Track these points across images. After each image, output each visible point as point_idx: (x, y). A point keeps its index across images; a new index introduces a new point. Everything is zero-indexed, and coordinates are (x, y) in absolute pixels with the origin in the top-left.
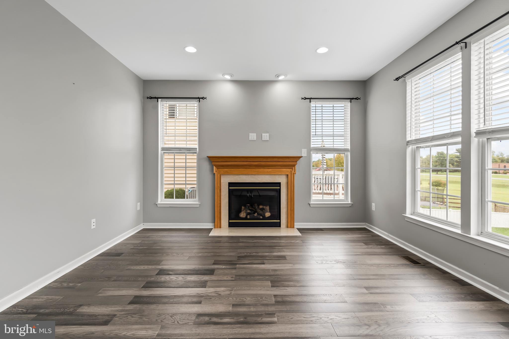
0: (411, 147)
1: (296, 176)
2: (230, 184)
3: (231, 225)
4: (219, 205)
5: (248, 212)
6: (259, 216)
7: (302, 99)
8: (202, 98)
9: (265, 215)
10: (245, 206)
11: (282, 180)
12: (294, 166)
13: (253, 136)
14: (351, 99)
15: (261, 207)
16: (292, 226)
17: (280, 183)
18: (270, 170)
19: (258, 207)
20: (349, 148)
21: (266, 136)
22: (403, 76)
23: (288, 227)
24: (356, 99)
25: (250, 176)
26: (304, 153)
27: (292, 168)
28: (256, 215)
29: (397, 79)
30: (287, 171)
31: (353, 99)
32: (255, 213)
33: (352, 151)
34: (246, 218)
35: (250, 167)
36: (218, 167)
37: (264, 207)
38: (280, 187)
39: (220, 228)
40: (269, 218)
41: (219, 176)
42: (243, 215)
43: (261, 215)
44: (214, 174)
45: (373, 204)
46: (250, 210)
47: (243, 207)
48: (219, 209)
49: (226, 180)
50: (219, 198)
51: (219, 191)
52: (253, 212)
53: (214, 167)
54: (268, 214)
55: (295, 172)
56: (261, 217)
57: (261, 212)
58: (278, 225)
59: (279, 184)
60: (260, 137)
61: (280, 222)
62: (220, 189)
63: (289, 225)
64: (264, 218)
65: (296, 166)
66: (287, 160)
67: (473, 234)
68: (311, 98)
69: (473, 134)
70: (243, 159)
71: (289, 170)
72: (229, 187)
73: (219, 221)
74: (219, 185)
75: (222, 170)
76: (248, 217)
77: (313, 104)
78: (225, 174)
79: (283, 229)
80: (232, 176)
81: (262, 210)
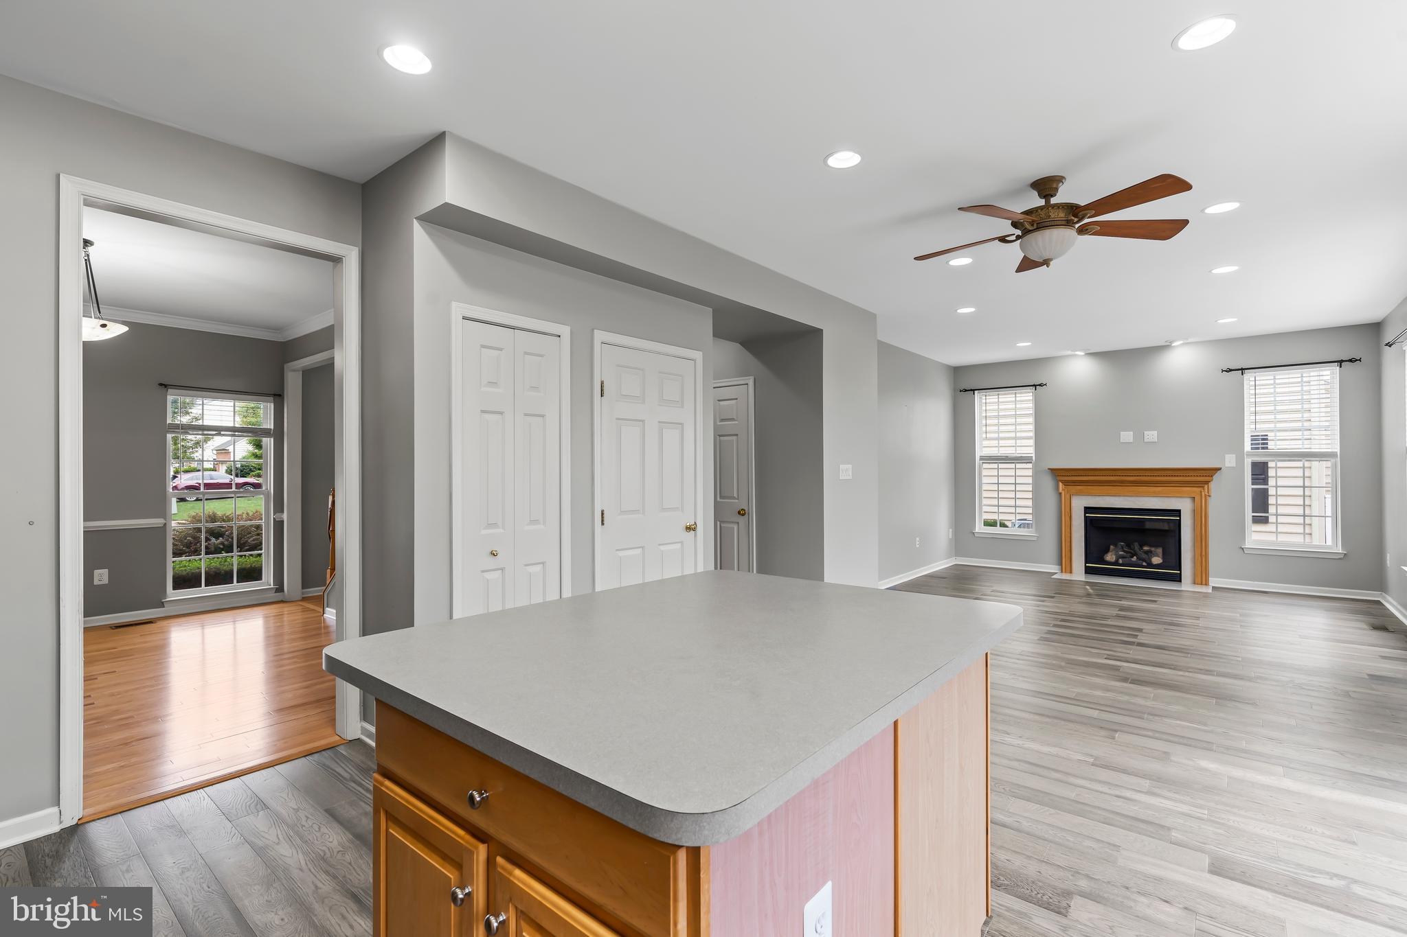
1: (1211, 500)
2: (1087, 510)
3: (1089, 571)
4: (1068, 539)
5: (1121, 555)
6: (1141, 561)
7: (1223, 371)
8: (1040, 385)
9: (1151, 561)
10: (1116, 545)
11: (1184, 505)
12: (1207, 483)
13: (1127, 436)
14: (1341, 362)
15: (1146, 548)
16: (1204, 583)
17: (1179, 511)
18: (1160, 489)
19: (1141, 549)
20: (1338, 450)
21: (1151, 435)
23: (1194, 583)
24: (1350, 361)
26: (1231, 461)
27: (1203, 487)
28: (1134, 559)
29: (1388, 345)
30: (1193, 491)
32: (1132, 557)
33: (1344, 456)
34: (1116, 563)
35: (1122, 483)
36: (1066, 483)
37: (1153, 549)
38: (1179, 516)
39: (1071, 571)
40: (1158, 566)
41: (1068, 496)
42: (1110, 557)
43: (1144, 560)
44: (1060, 494)
46: (1124, 551)
47: (1112, 547)
48: (1068, 544)
49: (1079, 504)
50: (1069, 530)
51: (1068, 519)
52: (1129, 555)
53: (1061, 484)
54: (1158, 560)
55: (1208, 492)
56: (1144, 564)
57: (1144, 556)
58: (1177, 578)
59: (1178, 512)
60: (1139, 436)
61: (1181, 573)
62: (1070, 515)
63: (1199, 580)
64: (1150, 565)
65: (1212, 485)
66: (1191, 473)
68: (1244, 369)
70: (1108, 473)
71: (1197, 490)
72: (1085, 513)
73: (1068, 563)
74: (1069, 510)
75: (1074, 488)
76: (1120, 561)
77: (1249, 377)
78: (1079, 494)
79: (1186, 585)
80: (1090, 497)
81: (1147, 552)
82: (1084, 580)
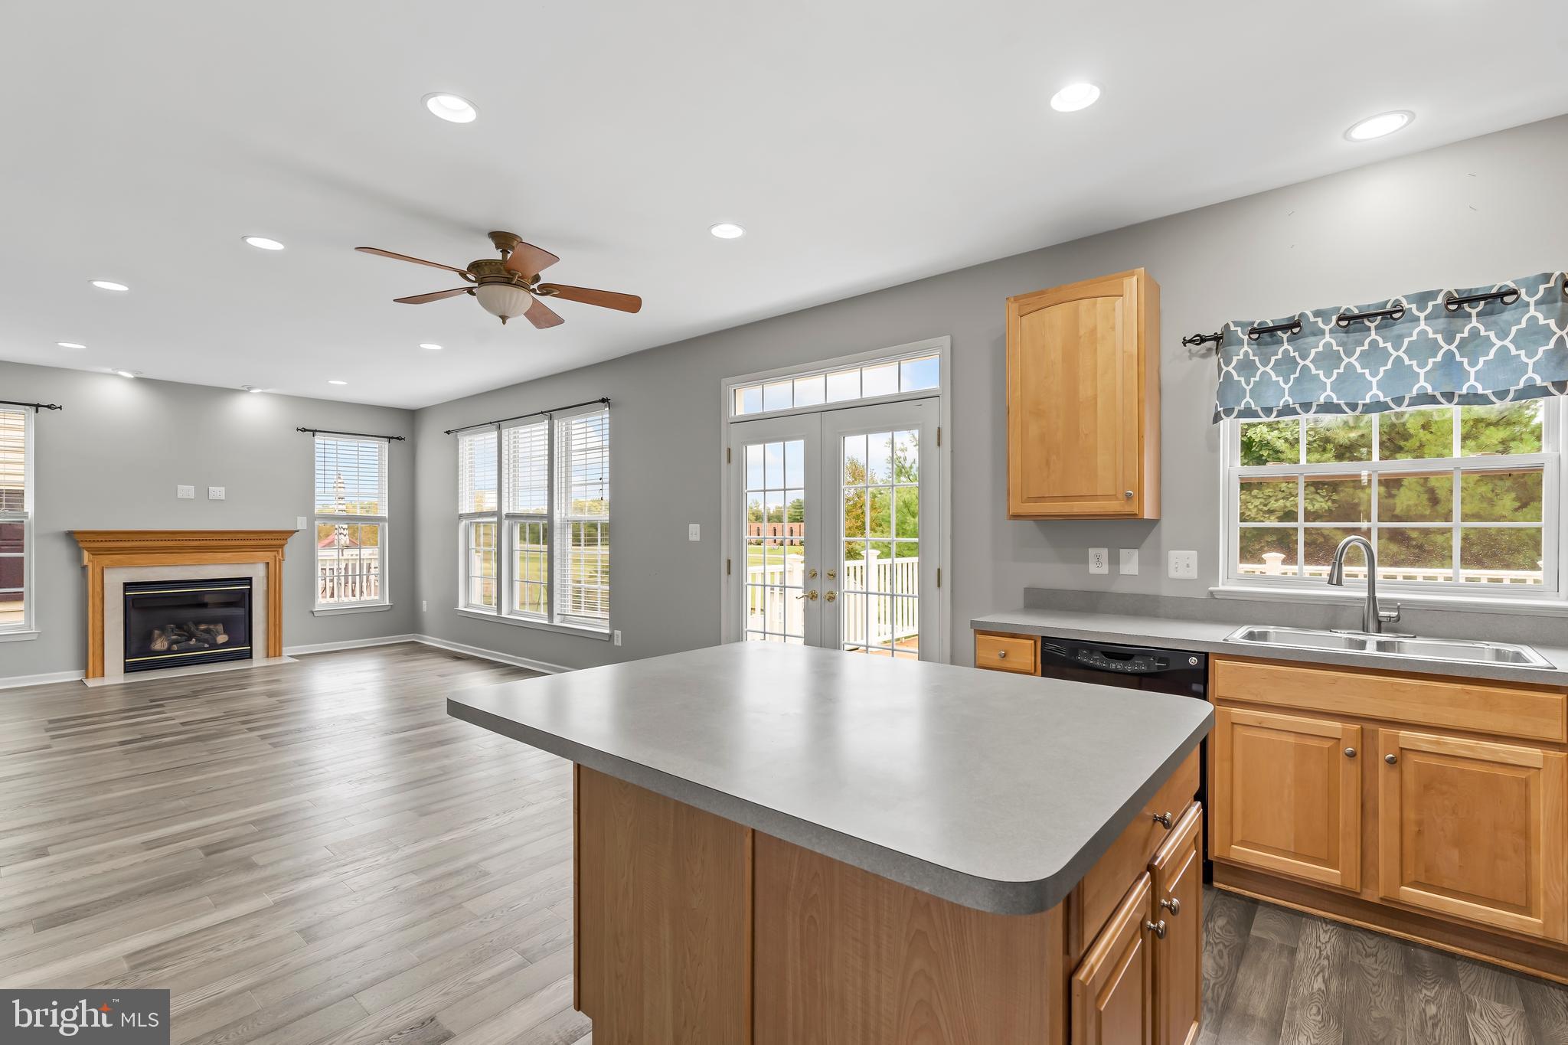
0: (464, 522)
1: (285, 565)
2: (127, 586)
3: (129, 668)
4: (99, 630)
5: (174, 639)
6: (201, 643)
7: (298, 430)
9: (216, 641)
10: (163, 630)
11: (257, 572)
12: (282, 546)
13: (186, 491)
14: (390, 438)
15: (203, 627)
16: (277, 654)
17: (250, 579)
18: (228, 555)
19: (197, 629)
20: (387, 516)
21: (218, 492)
22: (457, 431)
23: (268, 656)
24: (398, 438)
25: (179, 568)
26: (301, 523)
27: (278, 551)
28: (193, 642)
29: (448, 432)
30: (268, 556)
31: (393, 438)
32: (191, 640)
33: (391, 520)
34: (169, 651)
36: (95, 552)
37: (212, 627)
38: (251, 585)
39: (103, 675)
40: (225, 645)
41: (98, 570)
42: (160, 645)
43: (206, 641)
44: (86, 567)
45: (425, 602)
46: (176, 635)
47: (157, 632)
48: (98, 637)
49: (115, 580)
50: (99, 617)
51: (98, 602)
52: (184, 638)
53: (85, 553)
54: (222, 638)
55: (283, 556)
56: (206, 646)
57: (205, 636)
58: (248, 655)
59: (249, 581)
60: (203, 493)
61: (251, 650)
62: (101, 596)
63: (271, 652)
64: (215, 646)
65: (287, 548)
66: (266, 536)
67: (504, 614)
68: (316, 431)
69: (504, 517)
70: (164, 537)
71: (272, 554)
72: (125, 591)
73: (98, 665)
74: (98, 589)
75: (106, 559)
76: (175, 647)
77: (319, 439)
78: (114, 565)
79: (259, 660)
80: (133, 570)
81: (208, 631)
82: (123, 682)
